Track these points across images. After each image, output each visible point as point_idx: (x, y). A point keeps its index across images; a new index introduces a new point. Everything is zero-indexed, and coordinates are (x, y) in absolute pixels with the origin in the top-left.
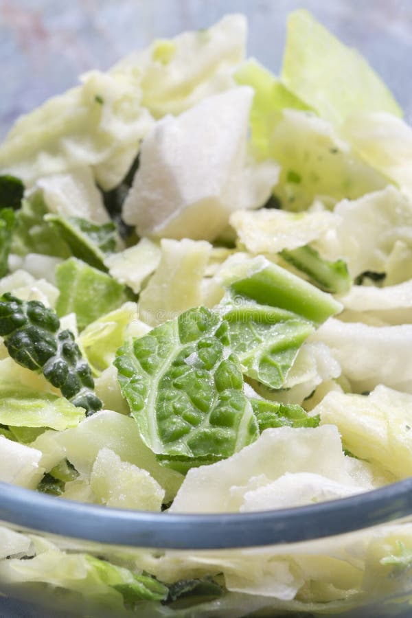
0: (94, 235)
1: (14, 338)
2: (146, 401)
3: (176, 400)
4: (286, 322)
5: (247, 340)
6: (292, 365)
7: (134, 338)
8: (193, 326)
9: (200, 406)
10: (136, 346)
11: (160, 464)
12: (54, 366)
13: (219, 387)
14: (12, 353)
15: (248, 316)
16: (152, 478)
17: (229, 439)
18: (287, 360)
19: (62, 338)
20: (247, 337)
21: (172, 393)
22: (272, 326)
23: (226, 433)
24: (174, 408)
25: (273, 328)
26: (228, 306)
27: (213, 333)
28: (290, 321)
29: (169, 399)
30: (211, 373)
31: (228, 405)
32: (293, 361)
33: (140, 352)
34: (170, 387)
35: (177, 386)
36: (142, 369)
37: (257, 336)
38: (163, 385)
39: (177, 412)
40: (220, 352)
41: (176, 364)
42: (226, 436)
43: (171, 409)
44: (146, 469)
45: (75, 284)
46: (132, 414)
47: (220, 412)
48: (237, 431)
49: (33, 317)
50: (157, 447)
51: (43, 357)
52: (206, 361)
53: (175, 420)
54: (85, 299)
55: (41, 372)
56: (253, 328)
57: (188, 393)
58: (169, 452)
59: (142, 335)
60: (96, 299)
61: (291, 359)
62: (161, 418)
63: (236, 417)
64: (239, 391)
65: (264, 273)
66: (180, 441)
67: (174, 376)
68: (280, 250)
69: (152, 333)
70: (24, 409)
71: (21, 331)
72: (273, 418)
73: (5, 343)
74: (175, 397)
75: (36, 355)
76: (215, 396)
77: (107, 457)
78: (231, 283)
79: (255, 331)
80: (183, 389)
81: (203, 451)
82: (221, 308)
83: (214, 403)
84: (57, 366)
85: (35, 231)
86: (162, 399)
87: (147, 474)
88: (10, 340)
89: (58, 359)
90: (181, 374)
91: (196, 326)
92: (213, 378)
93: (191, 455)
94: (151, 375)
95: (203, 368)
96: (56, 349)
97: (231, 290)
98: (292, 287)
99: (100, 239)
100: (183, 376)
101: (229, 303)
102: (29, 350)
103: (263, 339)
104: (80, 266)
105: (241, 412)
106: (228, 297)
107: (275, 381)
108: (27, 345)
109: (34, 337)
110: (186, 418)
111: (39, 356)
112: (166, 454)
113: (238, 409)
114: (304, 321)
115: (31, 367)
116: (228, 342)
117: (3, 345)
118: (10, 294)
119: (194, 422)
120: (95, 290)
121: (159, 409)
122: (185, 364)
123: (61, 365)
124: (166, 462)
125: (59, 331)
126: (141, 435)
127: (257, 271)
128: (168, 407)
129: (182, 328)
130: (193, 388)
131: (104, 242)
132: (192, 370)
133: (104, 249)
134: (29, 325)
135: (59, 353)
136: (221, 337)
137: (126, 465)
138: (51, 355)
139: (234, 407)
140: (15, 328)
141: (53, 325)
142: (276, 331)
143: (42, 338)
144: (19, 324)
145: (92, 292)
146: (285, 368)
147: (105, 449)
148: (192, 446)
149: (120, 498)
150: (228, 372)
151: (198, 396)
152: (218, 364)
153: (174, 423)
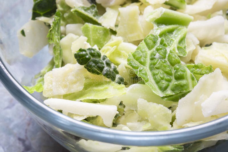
0: (89, 11)
1: (88, 65)
2: (148, 77)
3: (159, 74)
4: (177, 29)
5: (168, 41)
6: (186, 45)
7: (131, 53)
8: (151, 42)
9: (169, 74)
10: (134, 56)
11: (164, 100)
12: (106, 71)
13: (172, 64)
14: (89, 70)
15: (165, 32)
16: (165, 107)
17: (186, 84)
18: (184, 44)
19: (104, 59)
20: (168, 40)
21: (156, 72)
22: (173, 32)
23: (183, 82)
24: (161, 77)
25: (174, 33)
26: (158, 30)
27: (159, 43)
28: (178, 28)
29: (157, 74)
30: (166, 59)
31: (179, 71)
32: (186, 44)
33: (137, 58)
34: (154, 69)
35: (157, 68)
36: (140, 65)
37: (171, 38)
38: (151, 69)
39: (162, 79)
40: (166, 51)
41: (152, 59)
42: (185, 84)
43: (160, 78)
44: (161, 104)
45: (91, 33)
46: (146, 84)
47: (178, 75)
48: (187, 80)
49: (93, 55)
50: (161, 94)
51: (101, 69)
52: (163, 56)
53: (163, 82)
54: (97, 38)
55: (102, 74)
56: (168, 36)
57: (162, 70)
58: (166, 95)
59: (134, 51)
60: (101, 37)
61: (185, 44)
62: (157, 82)
63: (184, 75)
64: (179, 64)
65: (164, 14)
66: (168, 89)
67: (154, 64)
68: (164, 2)
69: (137, 49)
70: (102, 90)
71: (90, 62)
72: (194, 70)
73: (85, 67)
74: (158, 73)
75: (99, 69)
76: (172, 68)
77: (141, 102)
78: (154, 20)
79: (169, 37)
80: (160, 69)
81: (177, 91)
82: (156, 32)
83: (173, 72)
84: (107, 70)
85: (66, 15)
86: (154, 75)
87: (162, 106)
88: (87, 66)
89: (106, 68)
90: (157, 63)
91: (152, 42)
92: (168, 61)
93: (174, 94)
94: (145, 66)
95: (163, 58)
96: (104, 64)
97: (155, 23)
98: (175, 16)
99: (92, 12)
100: (157, 64)
101: (157, 29)
102: (96, 68)
103: (174, 39)
104: (90, 25)
105: (185, 73)
106: (155, 27)
107: (184, 54)
108: (94, 66)
109: (96, 62)
110: (167, 80)
111: (100, 69)
112: (165, 96)
113: (184, 72)
114: (182, 27)
115: (98, 74)
116: (166, 45)
117: (84, 68)
118: (81, 49)
119: (169, 81)
120: (99, 33)
121: (155, 79)
122: (155, 58)
123: (108, 70)
124: (166, 99)
125: (102, 57)
126: (154, 91)
127: (162, 14)
128: (158, 77)
129: (147, 44)
130: (163, 68)
131: (93, 13)
132: (159, 60)
133: (94, 16)
134: (92, 58)
135: (105, 65)
136: (163, 44)
137: (151, 103)
138: (104, 67)
139: (183, 72)
140: (88, 61)
141: (99, 55)
142: (176, 34)
143: (99, 62)
144: (89, 59)
145: (98, 35)
146: (185, 47)
147: (139, 99)
148: (173, 90)
149: (154, 117)
150: (173, 58)
151: (167, 70)
152: (167, 55)
153: (163, 83)
